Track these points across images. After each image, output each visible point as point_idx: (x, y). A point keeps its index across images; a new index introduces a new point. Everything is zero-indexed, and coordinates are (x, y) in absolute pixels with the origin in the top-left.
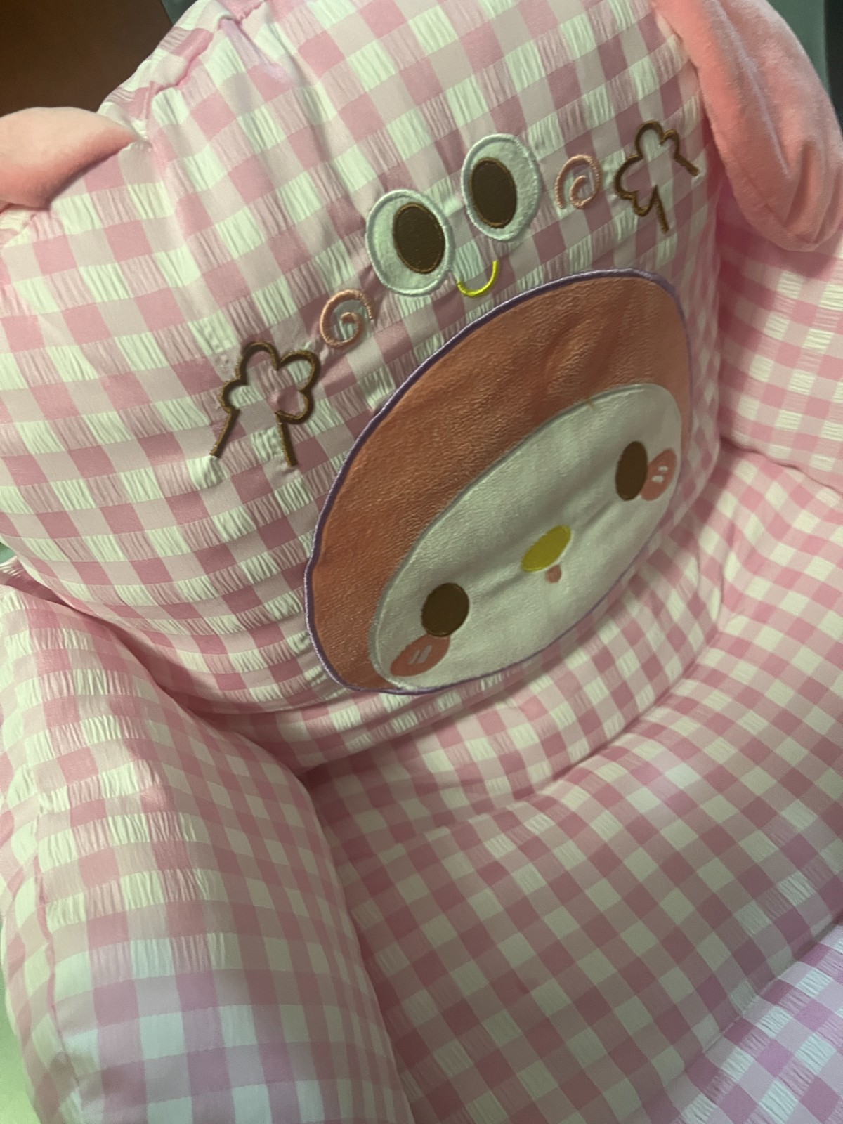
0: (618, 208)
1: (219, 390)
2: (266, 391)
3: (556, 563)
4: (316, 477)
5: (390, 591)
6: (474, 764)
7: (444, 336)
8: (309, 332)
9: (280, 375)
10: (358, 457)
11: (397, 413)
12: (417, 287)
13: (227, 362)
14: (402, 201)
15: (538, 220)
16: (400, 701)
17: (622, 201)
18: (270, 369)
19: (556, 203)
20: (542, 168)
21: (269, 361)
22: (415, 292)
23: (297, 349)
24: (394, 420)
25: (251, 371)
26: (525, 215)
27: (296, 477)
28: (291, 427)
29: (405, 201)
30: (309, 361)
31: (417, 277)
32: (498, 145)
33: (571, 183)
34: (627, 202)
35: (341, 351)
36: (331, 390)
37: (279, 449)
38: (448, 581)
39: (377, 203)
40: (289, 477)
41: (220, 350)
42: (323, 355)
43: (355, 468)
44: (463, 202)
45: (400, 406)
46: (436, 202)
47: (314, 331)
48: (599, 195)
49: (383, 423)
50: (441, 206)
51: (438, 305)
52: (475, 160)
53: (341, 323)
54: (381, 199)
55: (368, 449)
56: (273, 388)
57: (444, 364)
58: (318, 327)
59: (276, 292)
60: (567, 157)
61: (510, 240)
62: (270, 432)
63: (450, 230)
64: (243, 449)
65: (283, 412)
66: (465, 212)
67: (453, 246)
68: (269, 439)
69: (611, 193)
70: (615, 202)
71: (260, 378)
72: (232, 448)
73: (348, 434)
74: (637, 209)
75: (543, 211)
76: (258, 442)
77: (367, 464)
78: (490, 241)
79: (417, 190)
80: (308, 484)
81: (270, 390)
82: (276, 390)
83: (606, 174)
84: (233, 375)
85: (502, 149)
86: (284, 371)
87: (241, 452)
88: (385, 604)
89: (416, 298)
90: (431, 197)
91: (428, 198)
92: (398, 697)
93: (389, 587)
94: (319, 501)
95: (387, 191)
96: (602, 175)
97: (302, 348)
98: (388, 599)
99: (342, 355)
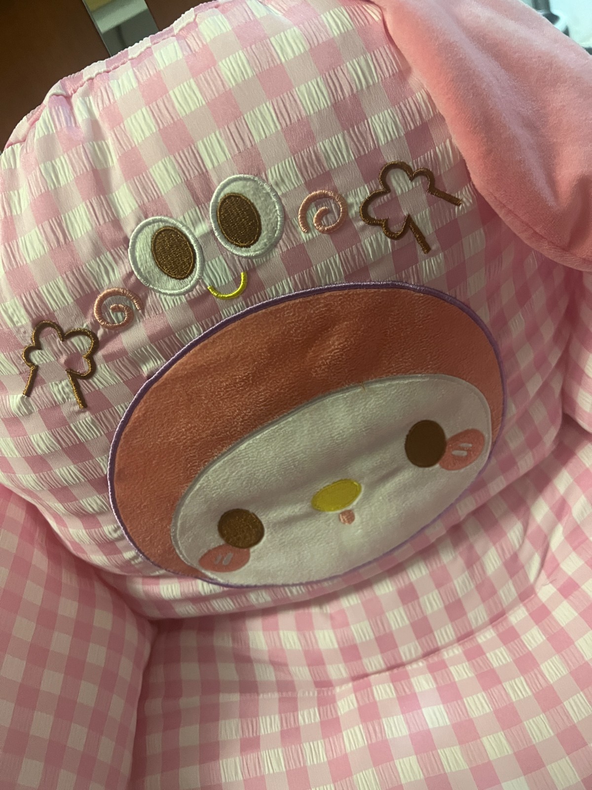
0: (367, 232)
1: (22, 352)
2: (57, 355)
3: (349, 508)
4: (104, 419)
5: (183, 508)
6: (282, 650)
7: (203, 327)
8: (86, 317)
9: (66, 344)
10: (138, 407)
11: (166, 379)
12: (173, 289)
13: (25, 332)
14: (159, 225)
15: (284, 242)
16: (212, 589)
17: (370, 227)
18: (58, 339)
19: (301, 229)
20: (284, 201)
21: (56, 334)
22: (172, 292)
23: (77, 327)
24: (164, 384)
25: (42, 340)
26: (269, 239)
27: (87, 416)
28: (80, 381)
29: (161, 225)
30: (88, 336)
31: (172, 282)
32: (241, 183)
33: (314, 214)
34: (376, 228)
35: (115, 331)
36: (108, 358)
37: (71, 395)
38: (240, 507)
39: (139, 226)
40: (82, 415)
41: (20, 324)
42: (100, 333)
43: (135, 414)
44: (211, 226)
45: (168, 375)
46: (188, 226)
47: (89, 316)
48: (345, 222)
49: (155, 385)
50: (192, 229)
51: (193, 303)
52: (222, 195)
53: (110, 311)
54: (141, 224)
55: (145, 403)
56: (62, 353)
57: (205, 347)
58: (93, 313)
59: (56, 288)
60: (307, 193)
61: (256, 257)
62: (64, 383)
63: (200, 248)
64: (44, 393)
65: (71, 370)
66: (214, 234)
67: (203, 261)
68: (63, 388)
69: (359, 221)
70: (363, 229)
71: (50, 345)
72: (37, 392)
73: (127, 390)
74: (390, 234)
75: (287, 235)
76: (56, 389)
77: (145, 413)
78: (236, 258)
79: (171, 217)
80: (98, 421)
81: (59, 354)
82: (64, 355)
83: (352, 205)
84: (29, 341)
85: (244, 187)
86: (68, 342)
87: (43, 395)
88: (180, 517)
89: (173, 297)
90: (184, 222)
91: (181, 223)
92: (211, 586)
93: (181, 505)
94: (109, 435)
95: (146, 217)
96: (347, 207)
97: (81, 327)
98: (182, 513)
99: (116, 335)
